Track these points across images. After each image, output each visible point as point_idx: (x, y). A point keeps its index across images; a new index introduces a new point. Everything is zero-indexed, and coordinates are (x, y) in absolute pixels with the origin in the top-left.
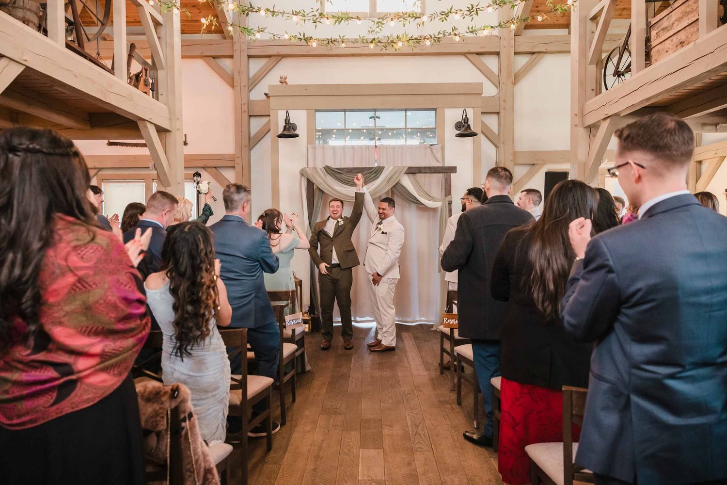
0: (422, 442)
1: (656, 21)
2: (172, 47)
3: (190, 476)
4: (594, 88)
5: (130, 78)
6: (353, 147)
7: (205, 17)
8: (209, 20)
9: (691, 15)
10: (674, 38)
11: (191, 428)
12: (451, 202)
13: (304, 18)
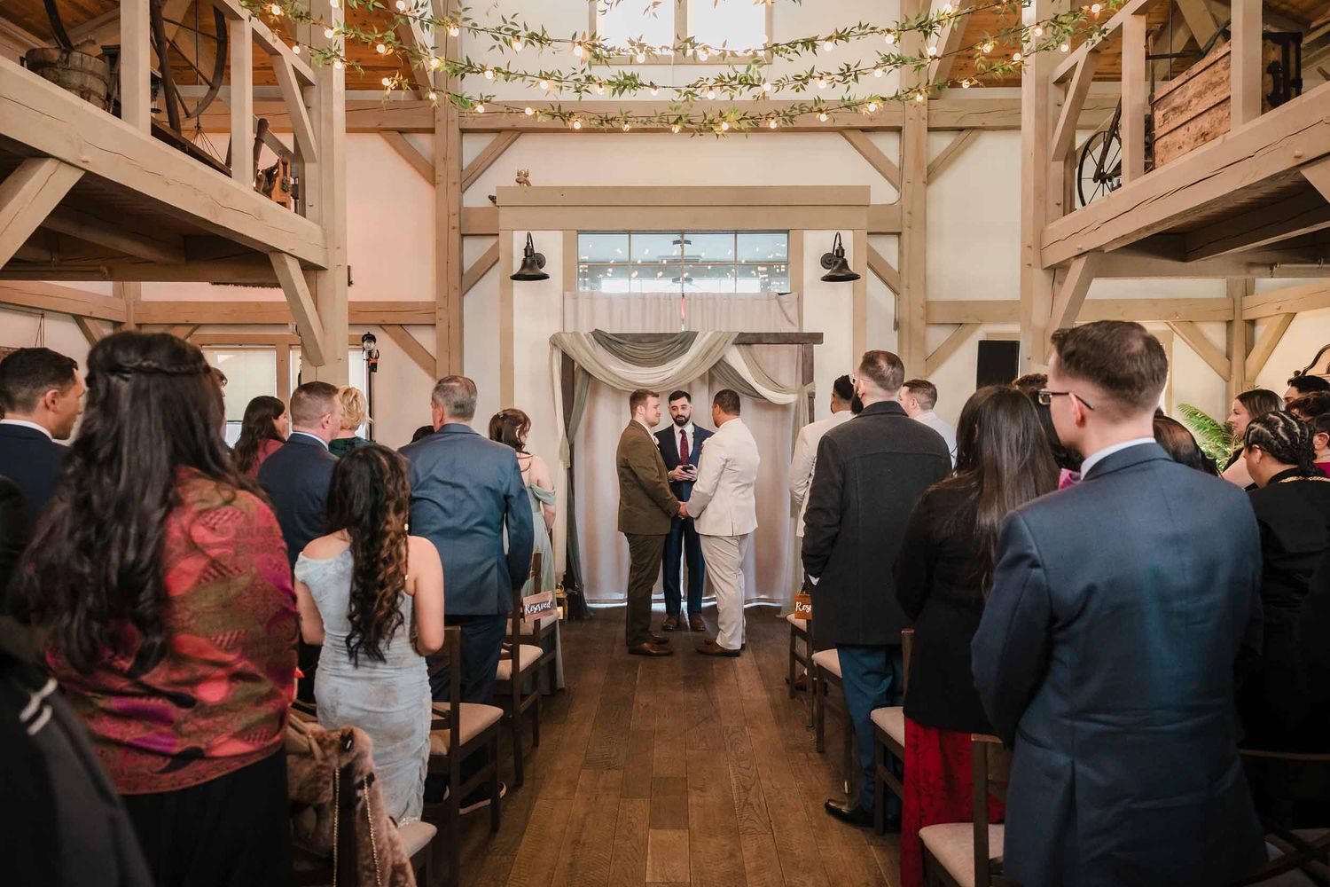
0: (755, 818)
1: (1164, 94)
2: (330, 121)
3: (369, 878)
4: (1061, 200)
5: (258, 180)
6: (643, 297)
7: (388, 76)
8: (396, 82)
9: (1218, 90)
10: (1192, 125)
11: (371, 799)
12: (814, 394)
13: (559, 84)
